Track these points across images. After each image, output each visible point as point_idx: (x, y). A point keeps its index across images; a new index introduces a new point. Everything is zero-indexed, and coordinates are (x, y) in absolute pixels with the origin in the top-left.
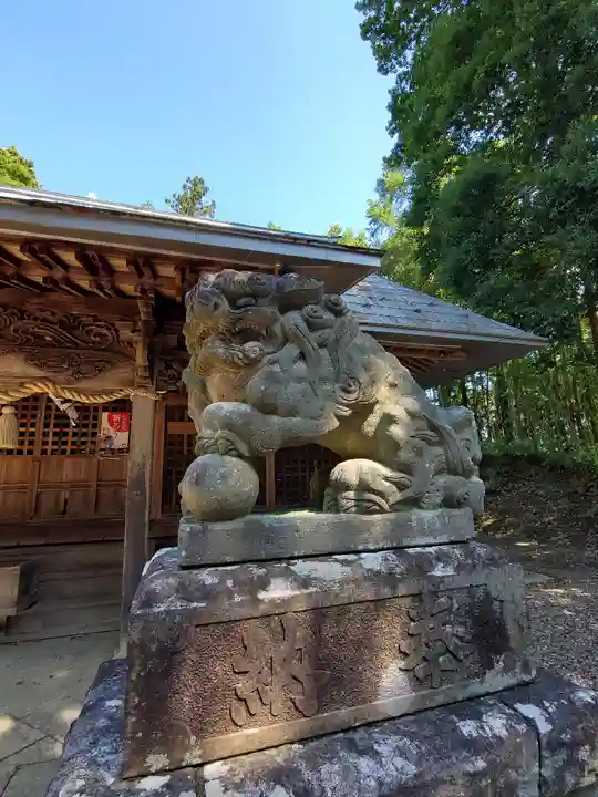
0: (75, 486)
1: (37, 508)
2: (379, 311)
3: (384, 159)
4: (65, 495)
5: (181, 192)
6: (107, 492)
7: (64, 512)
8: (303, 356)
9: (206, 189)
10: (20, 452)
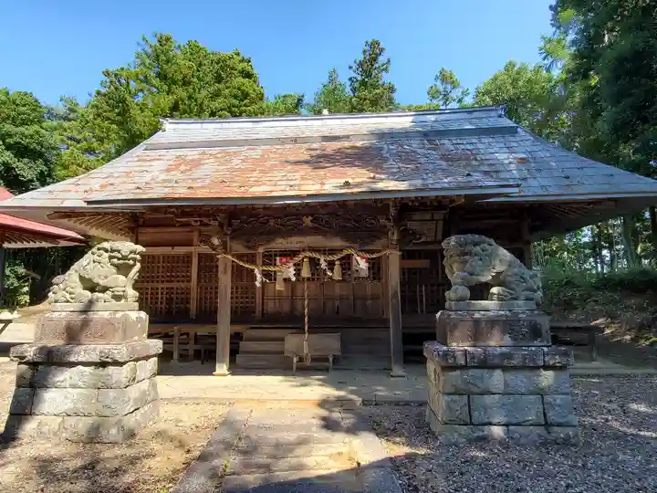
0: (341, 298)
1: (324, 311)
2: (535, 183)
3: (551, 7)
4: (337, 303)
5: (361, 57)
6: (359, 302)
7: (338, 313)
8: (481, 259)
9: (382, 50)
10: (313, 279)
